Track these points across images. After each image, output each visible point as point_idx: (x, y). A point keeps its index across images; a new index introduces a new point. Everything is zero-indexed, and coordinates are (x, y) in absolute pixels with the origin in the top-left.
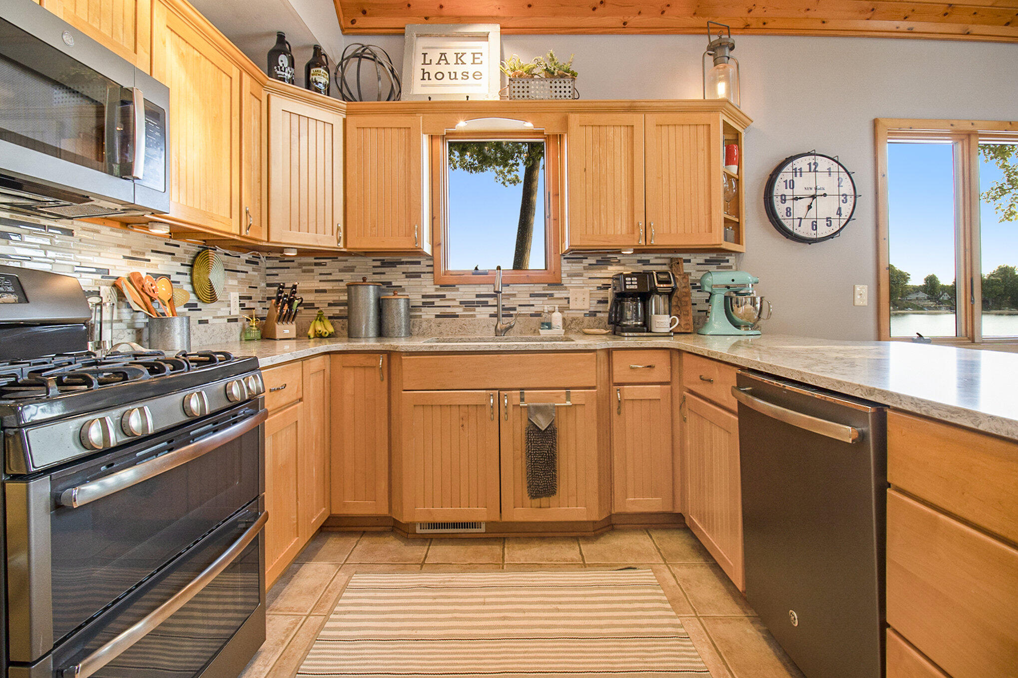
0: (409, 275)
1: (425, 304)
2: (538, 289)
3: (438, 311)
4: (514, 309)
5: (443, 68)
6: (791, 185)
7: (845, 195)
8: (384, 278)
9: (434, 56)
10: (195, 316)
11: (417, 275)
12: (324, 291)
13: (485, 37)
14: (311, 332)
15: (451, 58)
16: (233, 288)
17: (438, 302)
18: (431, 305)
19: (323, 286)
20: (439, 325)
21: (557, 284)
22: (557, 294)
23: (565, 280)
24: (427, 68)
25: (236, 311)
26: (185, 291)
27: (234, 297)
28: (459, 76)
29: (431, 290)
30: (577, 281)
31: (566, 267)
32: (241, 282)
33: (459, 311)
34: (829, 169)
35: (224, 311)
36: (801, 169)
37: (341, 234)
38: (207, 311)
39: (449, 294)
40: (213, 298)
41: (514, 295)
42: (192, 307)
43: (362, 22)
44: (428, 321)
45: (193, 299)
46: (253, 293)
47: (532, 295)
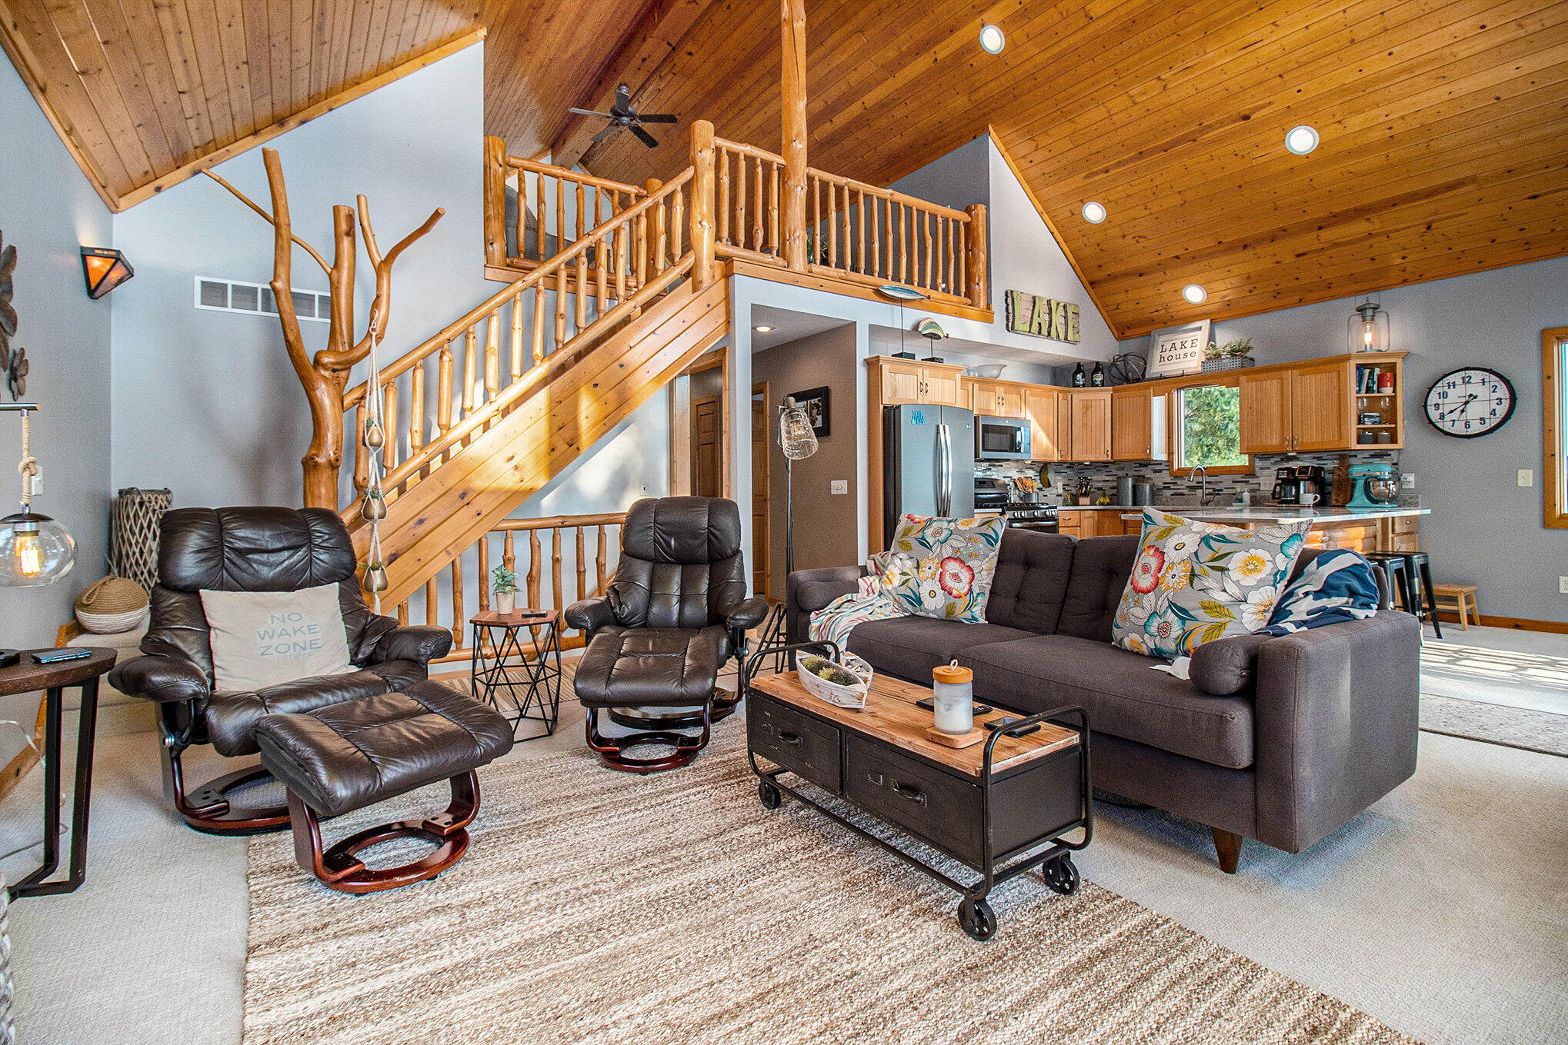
0: (1155, 471)
1: (1165, 488)
2: (1238, 478)
3: (1172, 492)
4: (1222, 490)
5: (1173, 353)
6: (1445, 395)
7: (1500, 399)
8: (1141, 473)
9: (1168, 346)
10: (1041, 493)
11: (1160, 471)
12: (1108, 481)
13: (1200, 329)
14: (1097, 502)
15: (1178, 345)
16: (1059, 480)
17: (1172, 486)
18: (1169, 488)
19: (1107, 478)
20: (1172, 500)
21: (1253, 475)
22: (1251, 481)
23: (1258, 472)
24: (1163, 354)
25: (1060, 491)
26: (1038, 484)
27: (1060, 485)
28: (1182, 356)
29: (1168, 479)
30: (1265, 472)
31: (1258, 463)
32: (1064, 477)
33: (1186, 492)
34: (1483, 380)
35: (1054, 491)
36: (1454, 383)
37: (1109, 453)
38: (1047, 491)
39: (1179, 482)
40: (1050, 486)
41: (1221, 482)
42: (1040, 489)
43: (1128, 333)
44: (1166, 497)
45: (1040, 486)
46: (1070, 482)
47: (1233, 482)
